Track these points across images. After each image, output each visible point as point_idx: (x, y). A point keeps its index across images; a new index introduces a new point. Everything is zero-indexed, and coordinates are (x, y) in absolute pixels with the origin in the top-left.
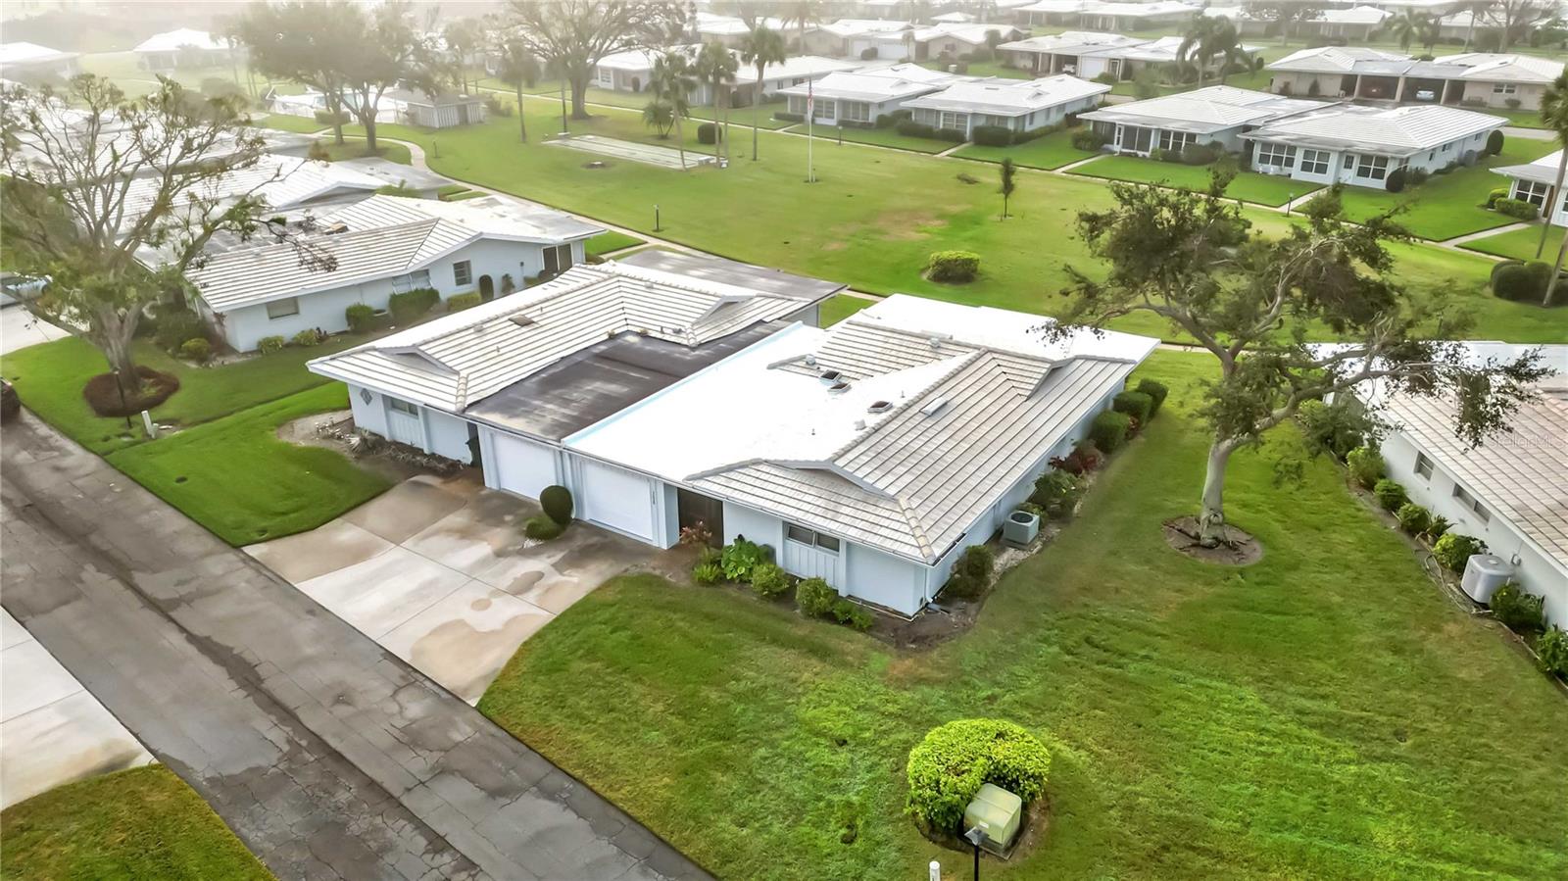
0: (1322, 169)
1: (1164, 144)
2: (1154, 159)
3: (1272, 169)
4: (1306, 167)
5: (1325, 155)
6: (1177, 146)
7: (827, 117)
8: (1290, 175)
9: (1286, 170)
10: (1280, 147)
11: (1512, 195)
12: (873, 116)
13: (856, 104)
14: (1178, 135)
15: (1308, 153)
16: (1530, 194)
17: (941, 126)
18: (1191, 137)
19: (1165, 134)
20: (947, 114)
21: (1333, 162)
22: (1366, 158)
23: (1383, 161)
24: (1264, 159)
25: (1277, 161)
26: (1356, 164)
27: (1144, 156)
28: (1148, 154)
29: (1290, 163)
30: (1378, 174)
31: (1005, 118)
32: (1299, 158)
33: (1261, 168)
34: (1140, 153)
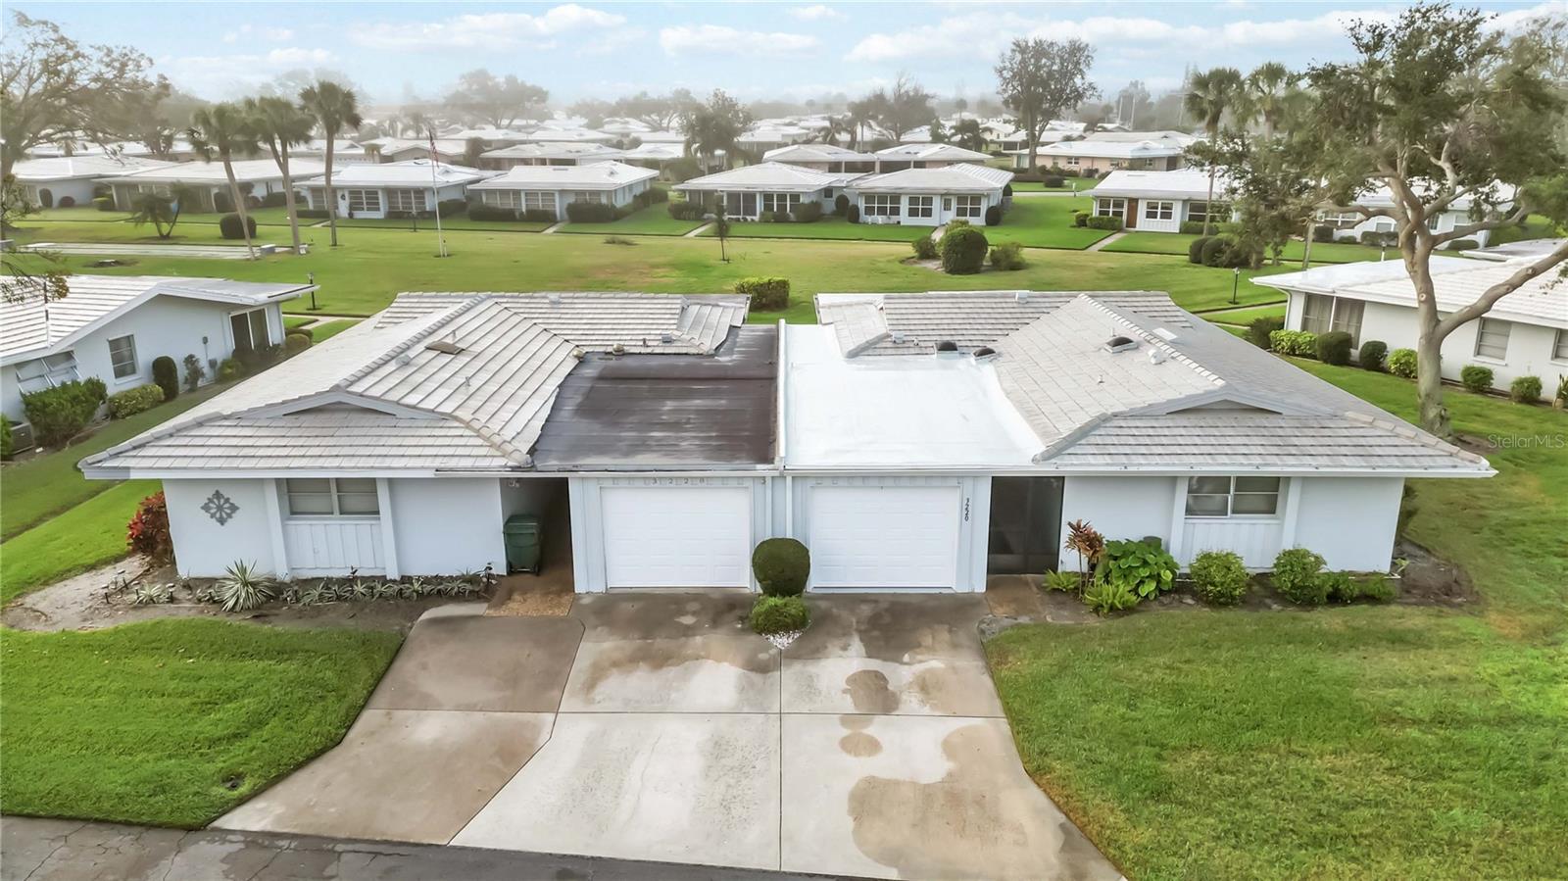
0: (927, 213)
1: (768, 207)
2: (764, 220)
3: (880, 219)
4: (913, 213)
5: (928, 200)
6: (781, 207)
7: (368, 209)
8: (899, 223)
9: (894, 219)
10: (882, 198)
11: (1095, 213)
12: (431, 203)
13: (405, 191)
14: (782, 197)
15: (913, 200)
16: (1111, 210)
17: (524, 210)
18: (795, 197)
19: (768, 197)
20: (528, 193)
21: (937, 204)
22: (962, 198)
23: (976, 198)
24: (869, 211)
25: (882, 211)
26: (954, 205)
27: (752, 220)
28: (756, 218)
29: (896, 211)
30: (975, 212)
31: (598, 193)
32: (904, 205)
33: (870, 219)
34: (749, 218)
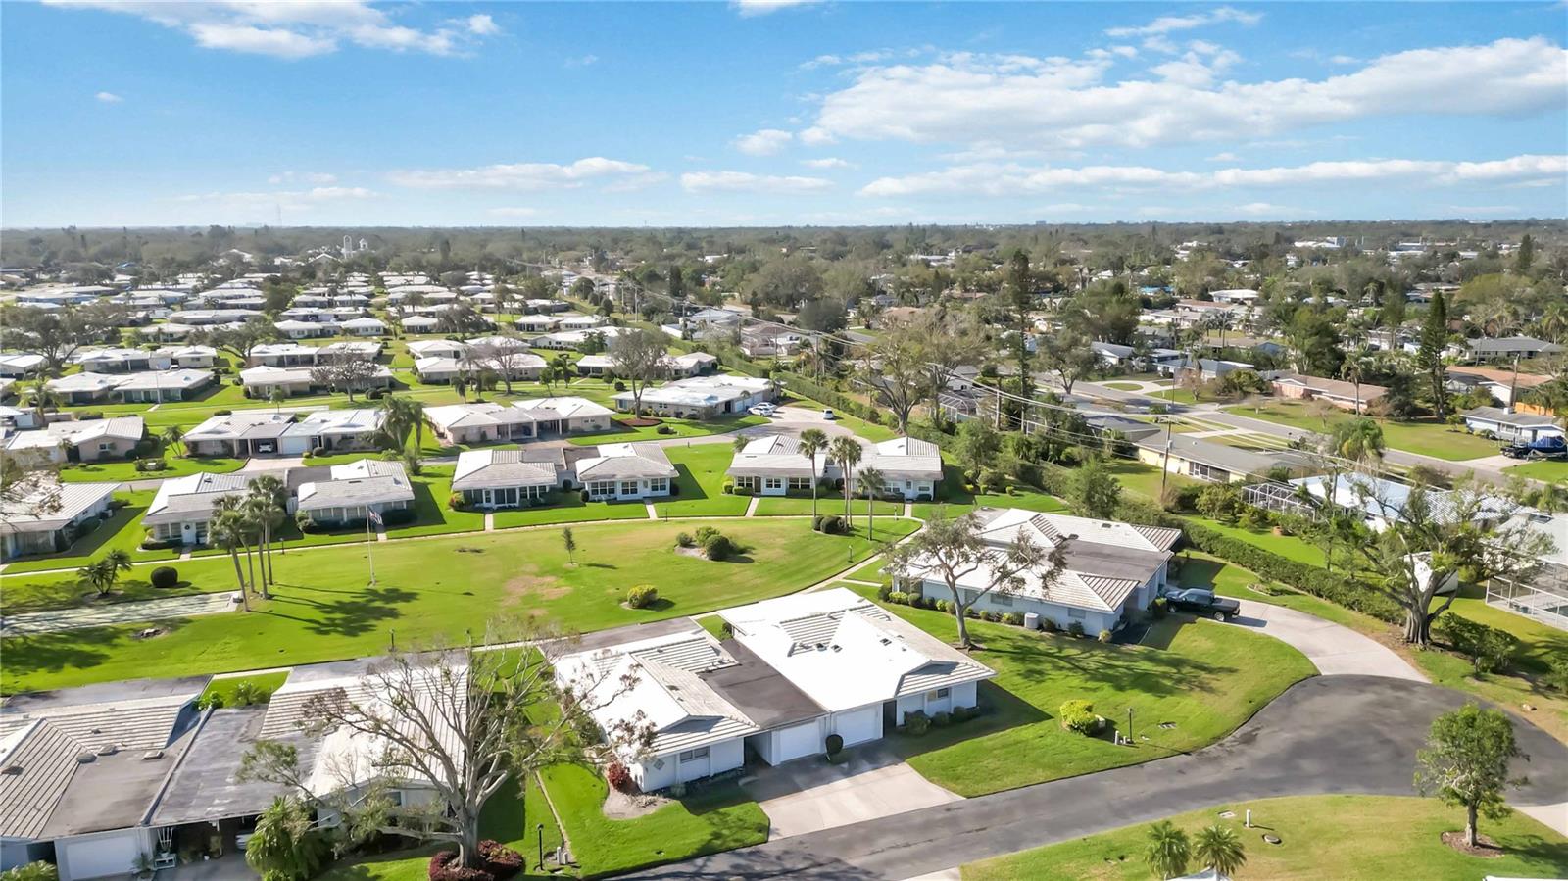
0: (634, 491)
1: (524, 496)
2: (521, 506)
3: (603, 497)
4: (625, 492)
6: (533, 495)
8: (616, 498)
9: (612, 496)
10: (603, 484)
11: (736, 484)
14: (533, 489)
15: (625, 484)
16: (745, 483)
17: (346, 520)
18: (543, 488)
19: (524, 489)
20: (349, 508)
21: (640, 485)
22: (654, 481)
24: (595, 492)
25: (603, 491)
26: (649, 485)
27: (515, 506)
28: (517, 504)
29: (613, 491)
32: (618, 487)
33: (596, 497)
